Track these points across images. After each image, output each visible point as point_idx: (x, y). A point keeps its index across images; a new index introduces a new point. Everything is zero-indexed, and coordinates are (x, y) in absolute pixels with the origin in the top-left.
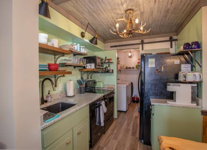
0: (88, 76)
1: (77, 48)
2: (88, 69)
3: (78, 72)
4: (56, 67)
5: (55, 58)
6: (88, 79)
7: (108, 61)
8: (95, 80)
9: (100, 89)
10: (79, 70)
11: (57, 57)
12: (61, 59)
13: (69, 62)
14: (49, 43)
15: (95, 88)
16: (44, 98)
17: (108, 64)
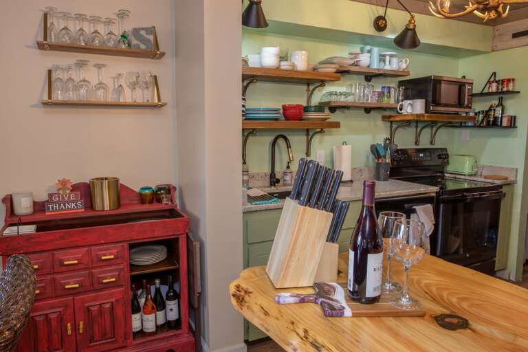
0: (418, 136)
1: (369, 59)
2: (406, 115)
3: (380, 123)
4: (298, 111)
5: (308, 90)
6: (417, 143)
7: (498, 87)
8: (446, 149)
9: (458, 176)
10: (384, 118)
11: (311, 88)
12: (325, 92)
13: (342, 99)
14: (283, 63)
15: (443, 173)
16: (275, 175)
17: (497, 97)
